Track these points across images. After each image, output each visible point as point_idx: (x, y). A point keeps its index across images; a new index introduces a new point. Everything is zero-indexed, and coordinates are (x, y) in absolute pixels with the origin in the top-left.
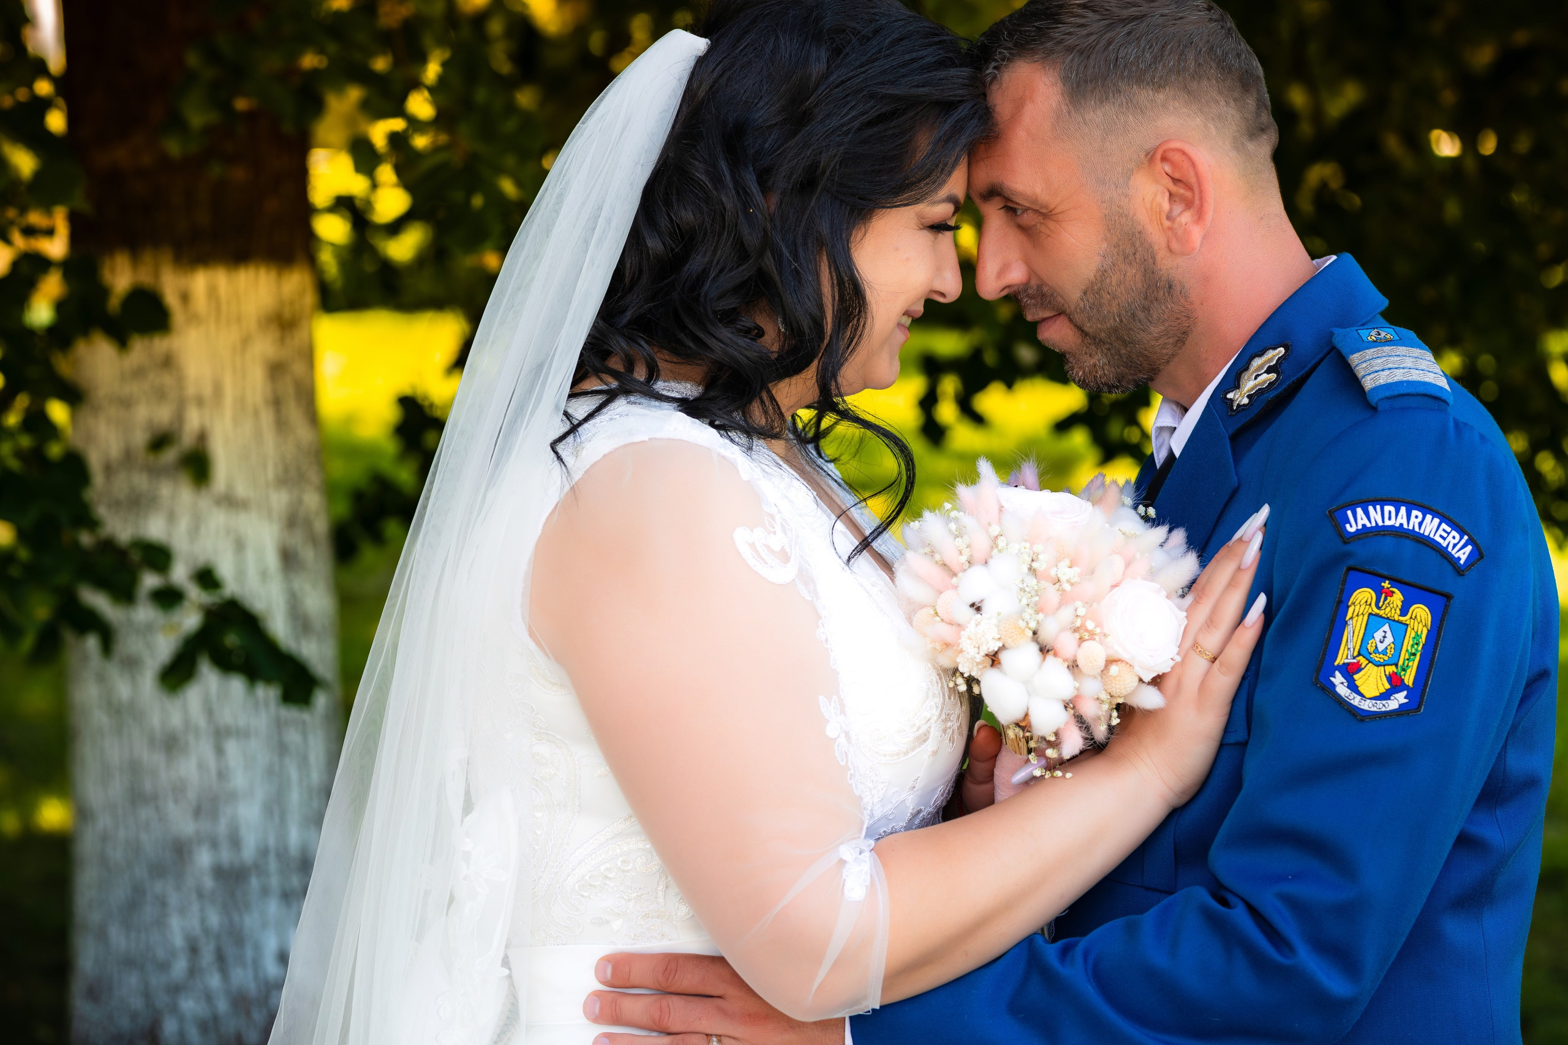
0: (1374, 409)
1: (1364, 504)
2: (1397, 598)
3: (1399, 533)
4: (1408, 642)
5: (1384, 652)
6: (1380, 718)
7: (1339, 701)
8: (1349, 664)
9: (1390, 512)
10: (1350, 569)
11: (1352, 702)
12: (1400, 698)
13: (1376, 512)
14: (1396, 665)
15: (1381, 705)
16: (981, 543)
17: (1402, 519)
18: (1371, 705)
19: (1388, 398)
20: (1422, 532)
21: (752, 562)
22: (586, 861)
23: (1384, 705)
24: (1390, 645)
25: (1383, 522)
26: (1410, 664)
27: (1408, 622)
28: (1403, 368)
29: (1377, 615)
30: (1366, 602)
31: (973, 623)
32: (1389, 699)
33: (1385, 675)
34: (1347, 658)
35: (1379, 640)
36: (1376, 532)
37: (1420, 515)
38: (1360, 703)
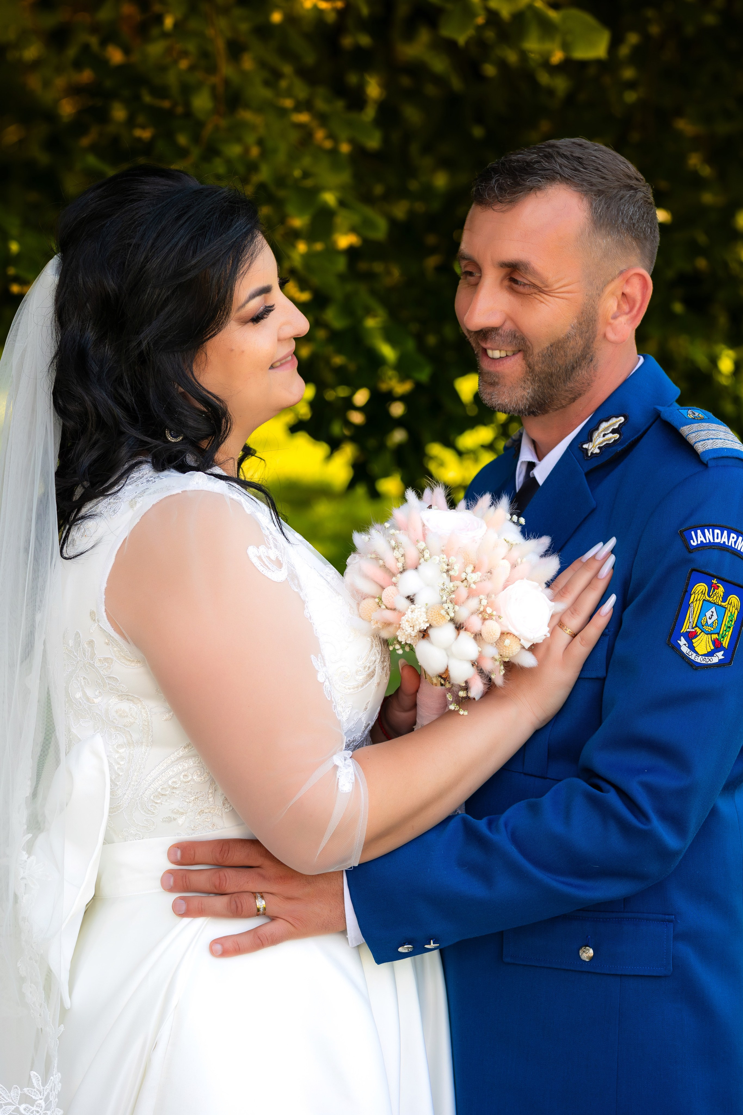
0: (705, 465)
1: (703, 527)
2: (721, 590)
3: (723, 548)
4: (726, 619)
5: (712, 625)
6: (707, 668)
7: (682, 656)
8: (690, 632)
9: (718, 534)
10: (693, 570)
11: (690, 657)
12: (720, 655)
13: (710, 533)
14: (718, 634)
15: (708, 660)
16: (412, 554)
17: (725, 539)
18: (702, 660)
19: (714, 459)
20: (736, 548)
21: (261, 568)
22: (158, 778)
23: (709, 660)
24: (715, 620)
25: (714, 540)
26: (727, 633)
27: (726, 606)
28: (721, 439)
29: (708, 601)
30: (702, 592)
31: (409, 610)
32: (713, 656)
33: (712, 640)
34: (689, 628)
35: (708, 617)
36: (709, 546)
37: (735, 536)
38: (695, 658)
